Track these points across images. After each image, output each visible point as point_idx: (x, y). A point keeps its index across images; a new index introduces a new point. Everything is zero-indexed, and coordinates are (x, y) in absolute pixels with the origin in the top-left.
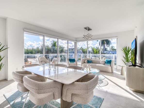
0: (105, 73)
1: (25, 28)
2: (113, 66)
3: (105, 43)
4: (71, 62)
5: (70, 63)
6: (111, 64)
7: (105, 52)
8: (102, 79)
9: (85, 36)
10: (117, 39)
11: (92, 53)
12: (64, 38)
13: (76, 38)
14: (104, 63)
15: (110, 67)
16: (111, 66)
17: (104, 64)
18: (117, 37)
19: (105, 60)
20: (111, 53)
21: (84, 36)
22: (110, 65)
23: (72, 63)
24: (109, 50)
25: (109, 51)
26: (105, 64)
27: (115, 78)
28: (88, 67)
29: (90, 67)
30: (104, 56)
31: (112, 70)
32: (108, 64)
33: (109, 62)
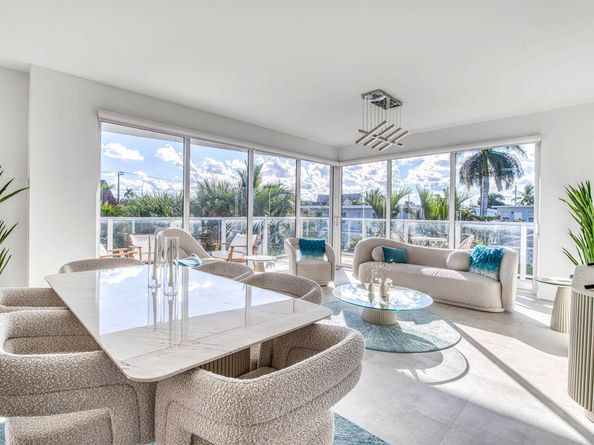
0: (464, 314)
1: (101, 109)
2: (510, 282)
3: (491, 168)
4: (308, 255)
5: (304, 257)
6: (499, 271)
7: (491, 213)
8: (439, 346)
9: (368, 134)
10: (539, 144)
11: (418, 217)
12: (287, 150)
13: (338, 149)
14: (464, 263)
15: (495, 286)
16: (499, 281)
17: (467, 270)
18: (537, 134)
19: (472, 252)
20: (518, 215)
21: (362, 135)
22: (493, 275)
23: (311, 257)
24: (513, 204)
25: (513, 209)
26: (472, 269)
27: (514, 342)
28: (377, 282)
29: (389, 281)
30: (473, 232)
31: (505, 303)
32: (484, 272)
33: (493, 261)
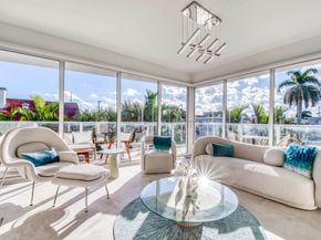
5: (156, 150)
6: (312, 170)
11: (253, 122)
14: (279, 160)
16: (312, 179)
17: (281, 166)
19: (285, 149)
22: (307, 173)
23: (160, 150)
26: (286, 165)
33: (306, 160)
